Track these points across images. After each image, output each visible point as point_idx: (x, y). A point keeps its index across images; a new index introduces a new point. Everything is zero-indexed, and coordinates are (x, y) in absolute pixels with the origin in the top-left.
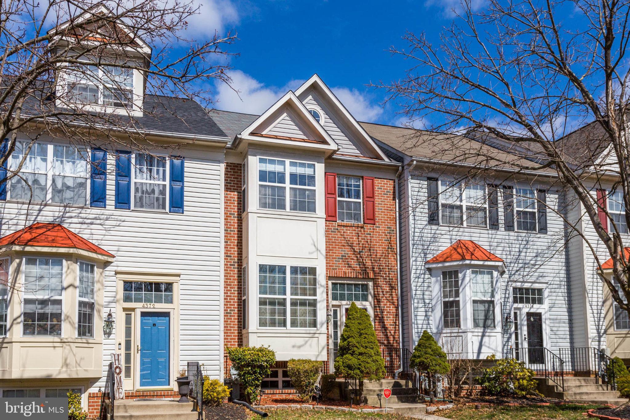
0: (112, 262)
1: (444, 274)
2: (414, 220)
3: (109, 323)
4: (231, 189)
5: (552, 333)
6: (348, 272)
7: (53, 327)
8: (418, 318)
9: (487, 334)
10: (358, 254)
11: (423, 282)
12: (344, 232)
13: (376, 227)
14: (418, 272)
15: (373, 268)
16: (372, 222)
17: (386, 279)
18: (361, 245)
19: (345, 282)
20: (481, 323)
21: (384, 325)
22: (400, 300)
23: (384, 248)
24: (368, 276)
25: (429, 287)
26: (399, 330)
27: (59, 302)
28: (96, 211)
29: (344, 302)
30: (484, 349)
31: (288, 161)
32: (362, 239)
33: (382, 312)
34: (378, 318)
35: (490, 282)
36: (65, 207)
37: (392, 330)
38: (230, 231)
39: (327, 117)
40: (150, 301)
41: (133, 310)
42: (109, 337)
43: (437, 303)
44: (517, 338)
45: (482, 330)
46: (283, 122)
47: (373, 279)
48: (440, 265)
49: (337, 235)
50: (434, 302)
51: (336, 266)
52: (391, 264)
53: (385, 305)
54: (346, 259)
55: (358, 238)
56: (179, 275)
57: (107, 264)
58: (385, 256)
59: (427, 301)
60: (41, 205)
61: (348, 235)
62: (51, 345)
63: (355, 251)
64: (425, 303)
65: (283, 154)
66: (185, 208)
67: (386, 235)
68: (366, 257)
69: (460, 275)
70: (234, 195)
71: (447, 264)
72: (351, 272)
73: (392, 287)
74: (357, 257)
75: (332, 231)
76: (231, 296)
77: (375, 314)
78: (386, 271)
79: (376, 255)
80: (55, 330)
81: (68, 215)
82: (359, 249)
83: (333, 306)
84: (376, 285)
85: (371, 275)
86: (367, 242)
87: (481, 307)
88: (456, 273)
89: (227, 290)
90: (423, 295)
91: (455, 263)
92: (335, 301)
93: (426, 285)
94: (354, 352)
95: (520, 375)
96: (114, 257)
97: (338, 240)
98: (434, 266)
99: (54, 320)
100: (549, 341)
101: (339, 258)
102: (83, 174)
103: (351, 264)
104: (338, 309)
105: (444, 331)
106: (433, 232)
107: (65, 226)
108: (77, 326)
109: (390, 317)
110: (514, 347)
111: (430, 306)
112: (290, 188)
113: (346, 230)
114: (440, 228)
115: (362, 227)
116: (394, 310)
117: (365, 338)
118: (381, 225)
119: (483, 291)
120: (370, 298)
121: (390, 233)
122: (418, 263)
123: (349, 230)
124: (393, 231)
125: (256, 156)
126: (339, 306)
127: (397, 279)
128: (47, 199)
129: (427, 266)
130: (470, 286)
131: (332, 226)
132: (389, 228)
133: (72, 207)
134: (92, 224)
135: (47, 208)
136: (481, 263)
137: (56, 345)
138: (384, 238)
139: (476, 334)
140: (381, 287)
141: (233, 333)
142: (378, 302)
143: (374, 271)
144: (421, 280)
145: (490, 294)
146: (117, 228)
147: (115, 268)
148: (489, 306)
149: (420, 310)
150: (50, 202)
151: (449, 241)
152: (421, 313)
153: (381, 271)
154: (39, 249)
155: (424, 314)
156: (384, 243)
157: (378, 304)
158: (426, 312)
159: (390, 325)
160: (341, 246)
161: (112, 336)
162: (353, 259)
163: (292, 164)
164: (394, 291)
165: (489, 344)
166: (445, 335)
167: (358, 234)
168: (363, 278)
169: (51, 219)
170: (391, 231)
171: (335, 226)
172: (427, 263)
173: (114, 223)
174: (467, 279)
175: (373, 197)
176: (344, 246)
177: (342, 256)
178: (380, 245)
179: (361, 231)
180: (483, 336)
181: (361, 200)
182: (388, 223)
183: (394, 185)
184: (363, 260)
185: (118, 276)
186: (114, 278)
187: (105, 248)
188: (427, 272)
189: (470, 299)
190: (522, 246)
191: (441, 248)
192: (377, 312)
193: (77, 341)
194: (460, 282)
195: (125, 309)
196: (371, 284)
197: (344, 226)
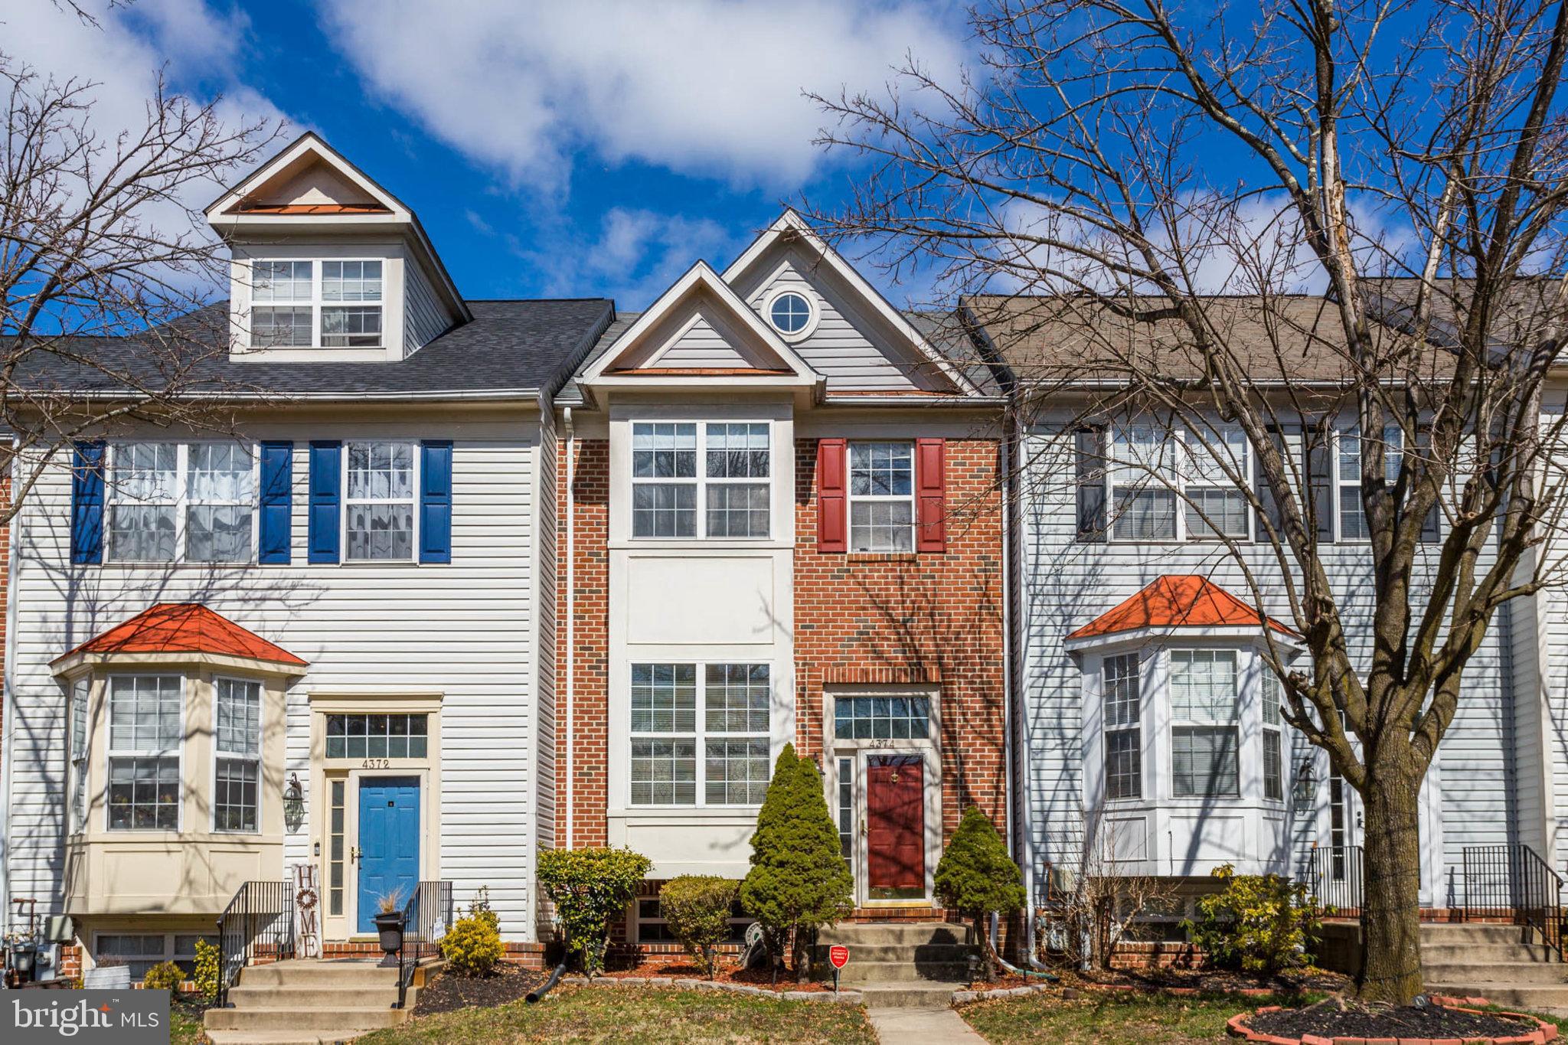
0: (302, 676)
1: (1108, 663)
2: (1038, 534)
3: (295, 799)
4: (591, 498)
5: (1451, 806)
6: (874, 671)
7: (163, 811)
8: (1044, 774)
9: (1216, 812)
10: (902, 628)
11: (1061, 687)
12: (865, 577)
13: (950, 558)
14: (1046, 661)
15: (940, 658)
16: (939, 547)
17: (974, 683)
18: (908, 604)
19: (869, 694)
20: (1201, 786)
21: (968, 794)
22: (1008, 732)
23: (970, 608)
24: (925, 677)
25: (1075, 697)
26: (1005, 806)
27: (174, 762)
28: (271, 573)
29: (865, 742)
30: (1204, 851)
31: (701, 425)
32: (913, 590)
33: (962, 763)
34: (950, 778)
35: (1230, 680)
36: (212, 568)
37: (987, 806)
38: (591, 592)
39: (829, 306)
40: (381, 753)
41: (345, 773)
42: (296, 830)
43: (1093, 735)
44: (1337, 822)
45: (1200, 803)
46: (694, 334)
47: (938, 683)
48: (1097, 643)
49: (847, 584)
50: (1086, 735)
51: (842, 658)
52: (987, 645)
53: (970, 745)
54: (870, 639)
55: (902, 589)
56: (439, 697)
57: (291, 680)
58: (972, 626)
59: (1070, 733)
60: (167, 568)
61: (876, 583)
62: (162, 847)
63: (893, 620)
64: (1063, 738)
65: (692, 408)
66: (454, 552)
67: (976, 577)
68: (922, 633)
69: (1143, 667)
70: (598, 511)
71: (1112, 639)
72: (881, 671)
73: (988, 701)
74: (898, 633)
75: (833, 577)
76: (590, 737)
77: (943, 769)
78: (973, 664)
79: (949, 627)
80: (169, 819)
81: (217, 585)
82: (904, 614)
83: (838, 751)
84: (947, 699)
85: (934, 675)
86: (925, 596)
87: (1202, 744)
88: (1134, 660)
89: (582, 724)
90: (1060, 718)
91: (1128, 637)
92: (842, 741)
93: (1067, 693)
94: (769, 859)
95: (1251, 916)
96: (306, 664)
97: (848, 596)
98: (1085, 645)
99: (168, 797)
100: (1438, 828)
101: (850, 640)
102: (246, 499)
103: (883, 652)
104: (853, 759)
105: (1110, 807)
106: (1091, 560)
107: (212, 607)
108: (213, 809)
109: (982, 775)
110: (1326, 842)
111: (1078, 744)
112: (708, 485)
113: (871, 571)
114: (1111, 549)
115: (912, 561)
116: (994, 757)
117: (795, 827)
118: (962, 552)
119: (1207, 703)
120: (933, 730)
121: (985, 571)
122: (1047, 641)
123: (879, 571)
124: (994, 564)
125: (627, 420)
126: (853, 752)
127: (1003, 683)
128: (177, 556)
129: (1069, 647)
130: (1167, 691)
131: (833, 565)
132: (984, 558)
133: (225, 568)
134: (263, 599)
135: (180, 573)
136: (1196, 632)
137: (172, 847)
138: (970, 583)
139: (1184, 812)
140: (960, 702)
141: (595, 818)
142: (950, 738)
143: (941, 664)
144: (1052, 682)
145: (1228, 712)
146: (314, 605)
147: (309, 688)
148: (1226, 742)
149: (1047, 755)
150: (182, 561)
151: (1136, 580)
152: (1052, 763)
153: (959, 664)
154: (142, 658)
155: (1060, 764)
156: (968, 595)
157: (951, 744)
158: (1066, 759)
159: (983, 793)
160: (857, 609)
161: (302, 829)
162: (888, 639)
163: (711, 429)
164: (994, 710)
165: (1222, 837)
166: (1110, 816)
167: (901, 577)
168: (912, 683)
169: (184, 596)
170: (989, 566)
171: (842, 564)
172: (1071, 637)
173: (307, 594)
174: (1160, 675)
175: (940, 487)
176: (864, 609)
177: (861, 633)
178: (960, 602)
179: (908, 571)
180: (1203, 818)
181: (911, 498)
182: (980, 546)
183: (999, 451)
184: (912, 639)
185: (314, 703)
186: (306, 710)
187: (289, 648)
188: (1071, 662)
189: (1167, 723)
190: (1355, 580)
191: (1112, 600)
192: (948, 763)
193: (214, 839)
194: (1142, 682)
195: (329, 773)
196: (935, 696)
197: (863, 562)
